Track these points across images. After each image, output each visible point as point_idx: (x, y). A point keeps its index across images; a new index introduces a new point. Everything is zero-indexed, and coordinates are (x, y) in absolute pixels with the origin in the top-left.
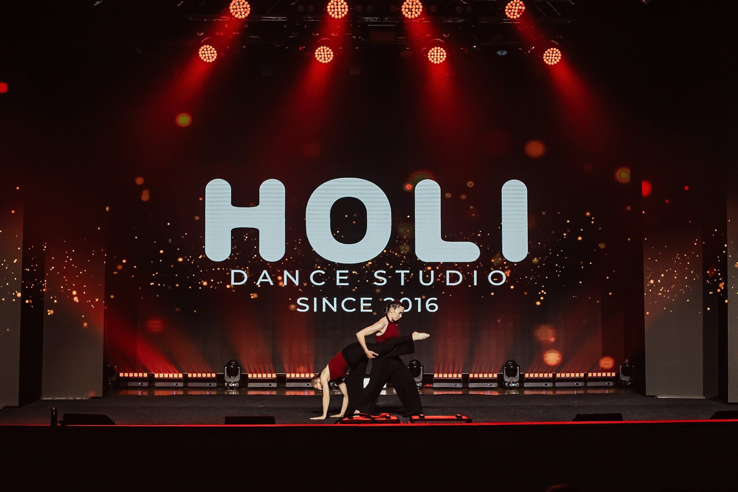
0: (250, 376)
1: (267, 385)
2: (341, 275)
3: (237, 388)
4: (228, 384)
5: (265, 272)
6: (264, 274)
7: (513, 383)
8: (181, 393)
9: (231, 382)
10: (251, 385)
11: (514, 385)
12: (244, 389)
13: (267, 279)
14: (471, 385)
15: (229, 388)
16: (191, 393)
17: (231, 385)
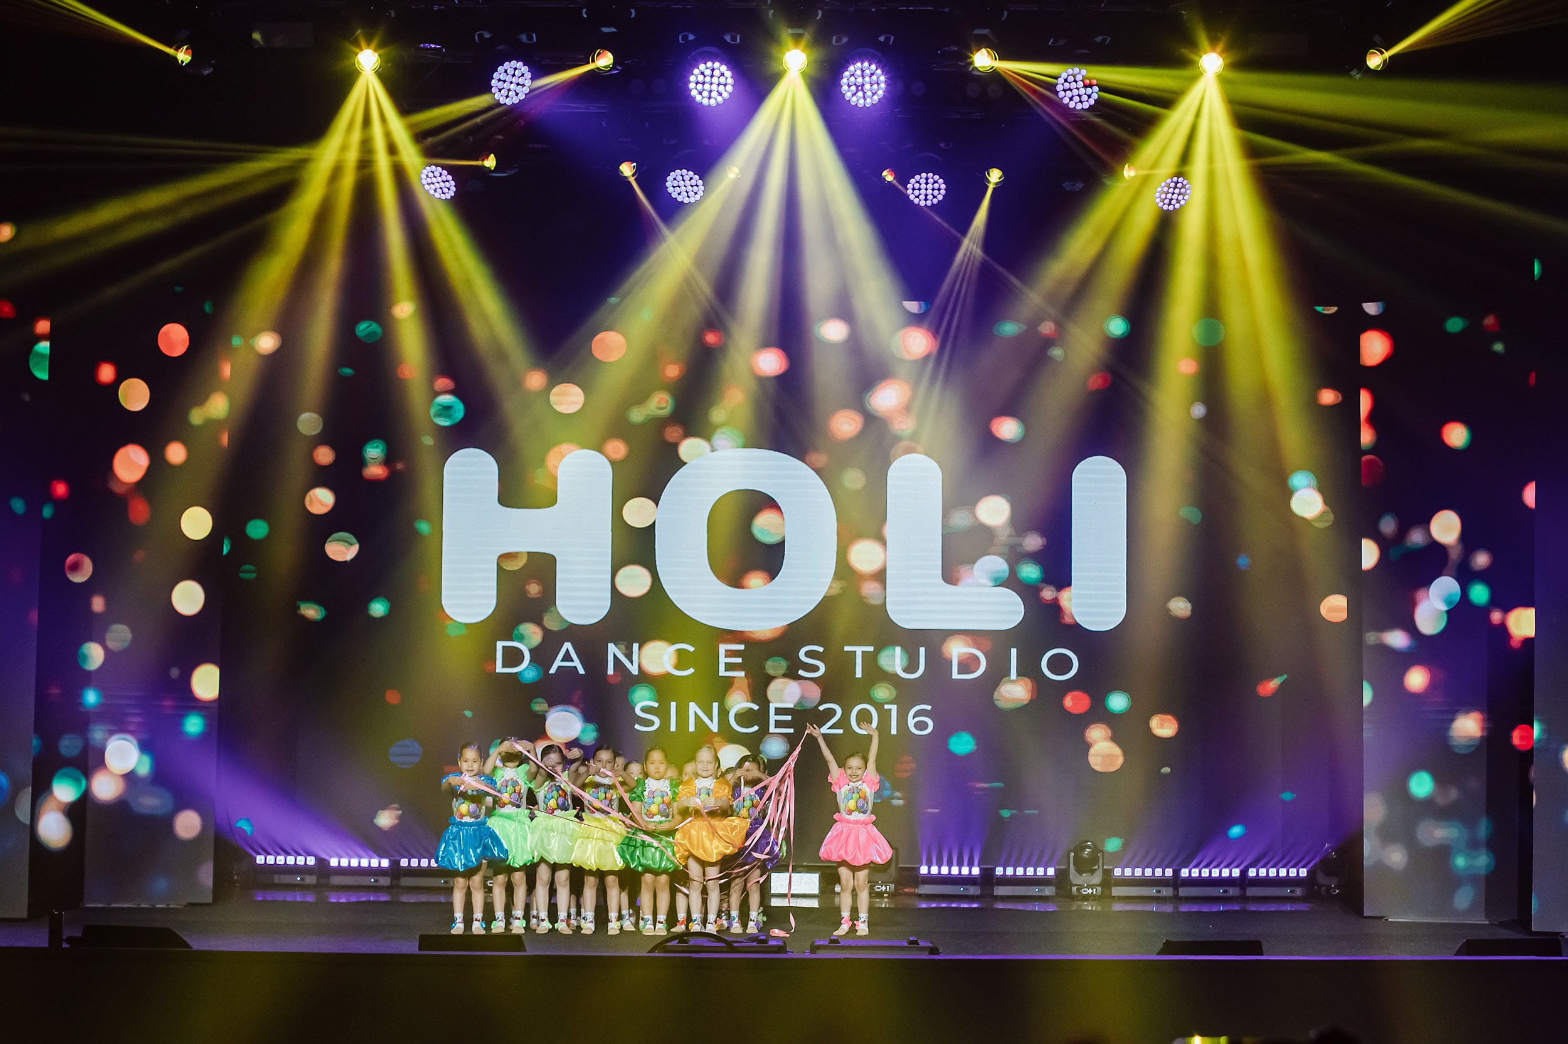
2: (730, 654)
5: (568, 646)
6: (565, 650)
7: (1089, 887)
8: (384, 898)
11: (1090, 891)
13: (573, 661)
14: (1000, 891)
16: (404, 899)
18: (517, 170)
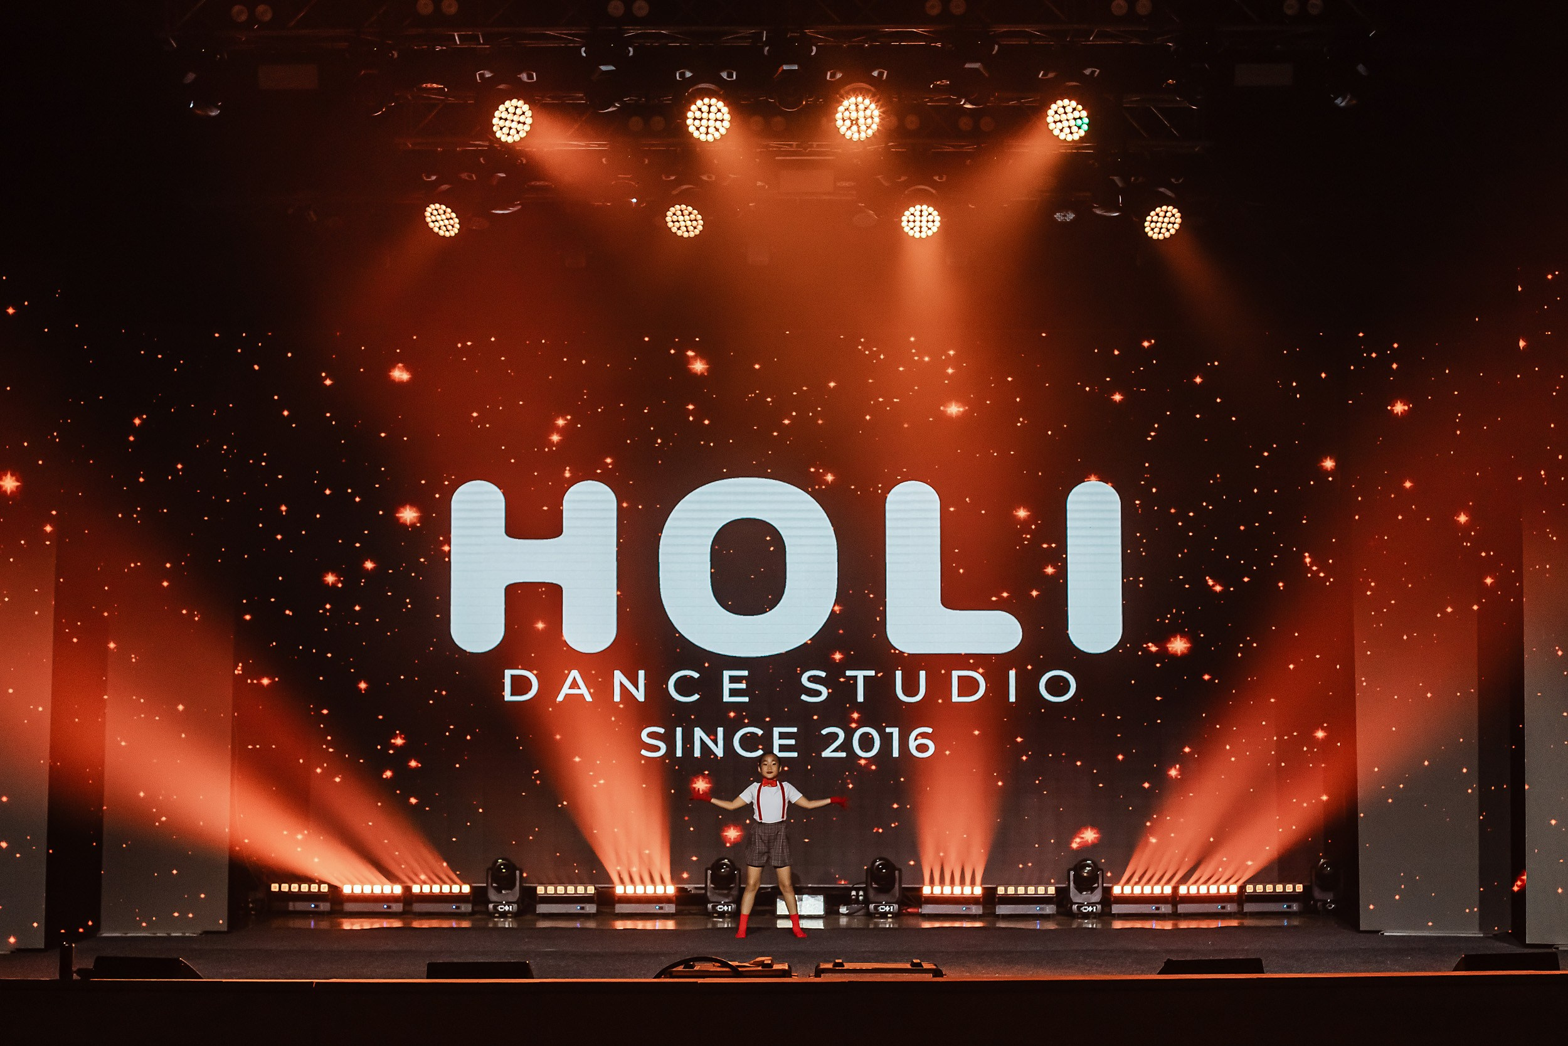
0: (540, 890)
1: (576, 908)
2: (733, 680)
3: (515, 915)
4: (495, 907)
5: (575, 673)
6: (572, 678)
7: (1089, 905)
8: (397, 924)
9: (501, 903)
10: (542, 908)
12: (528, 917)
13: (580, 689)
14: (1002, 910)
15: (497, 915)
16: (416, 924)
17: (501, 908)
18: (520, 207)
